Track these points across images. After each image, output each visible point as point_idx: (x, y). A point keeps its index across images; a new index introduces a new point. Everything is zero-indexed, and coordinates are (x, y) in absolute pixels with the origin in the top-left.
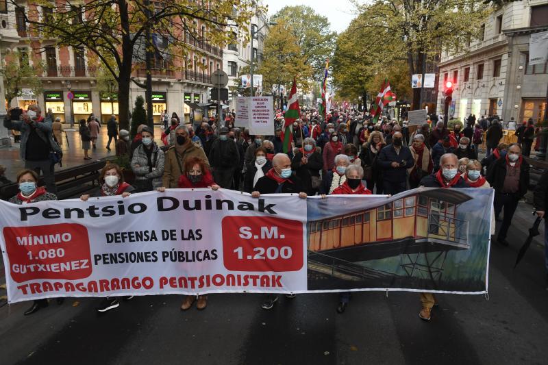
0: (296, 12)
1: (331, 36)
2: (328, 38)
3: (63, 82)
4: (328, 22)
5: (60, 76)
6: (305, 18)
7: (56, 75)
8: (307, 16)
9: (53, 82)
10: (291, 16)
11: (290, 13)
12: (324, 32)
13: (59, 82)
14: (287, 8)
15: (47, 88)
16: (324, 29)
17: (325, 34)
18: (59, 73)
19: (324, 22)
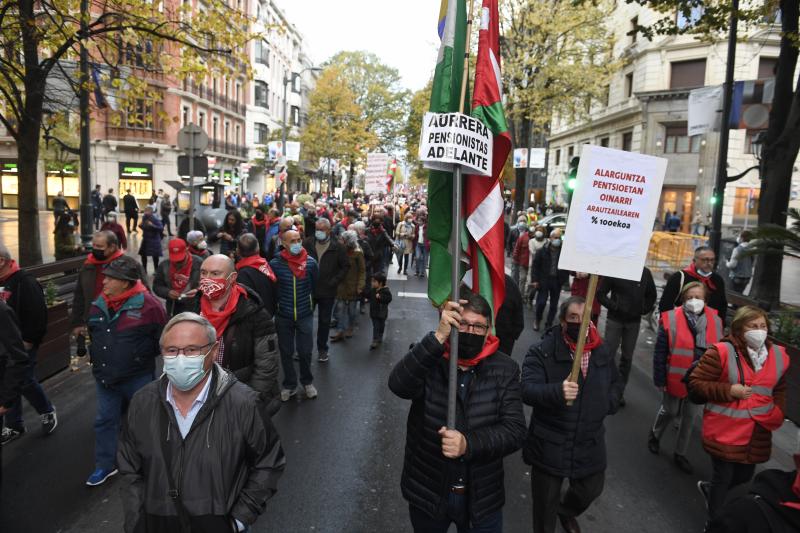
0: (356, 60)
1: (404, 95)
2: (400, 97)
4: (399, 75)
6: (368, 68)
8: (371, 66)
10: (349, 65)
11: (347, 60)
12: (395, 88)
14: (342, 53)
16: (394, 84)
17: (396, 92)
19: (394, 75)
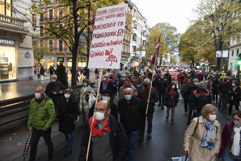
3: (64, 54)
5: (63, 52)
7: (62, 51)
9: (61, 54)
13: (63, 54)
15: (59, 56)
18: (63, 50)
